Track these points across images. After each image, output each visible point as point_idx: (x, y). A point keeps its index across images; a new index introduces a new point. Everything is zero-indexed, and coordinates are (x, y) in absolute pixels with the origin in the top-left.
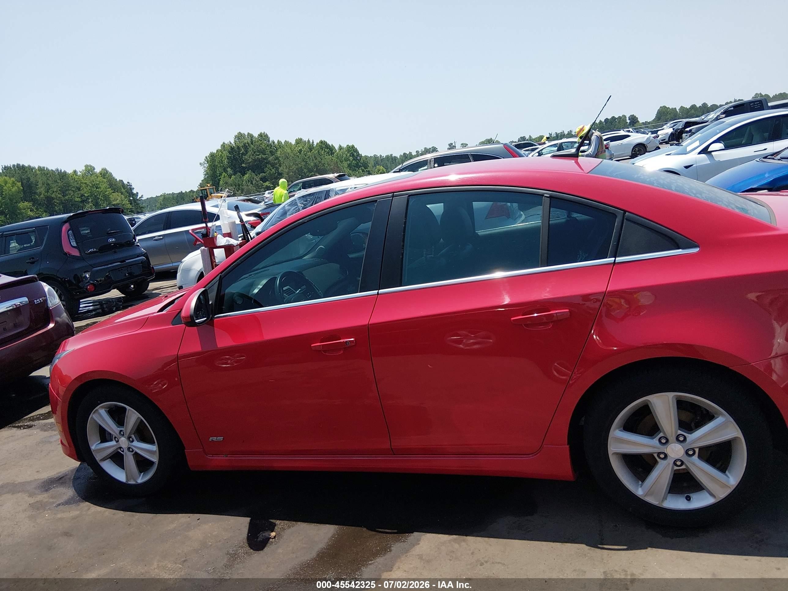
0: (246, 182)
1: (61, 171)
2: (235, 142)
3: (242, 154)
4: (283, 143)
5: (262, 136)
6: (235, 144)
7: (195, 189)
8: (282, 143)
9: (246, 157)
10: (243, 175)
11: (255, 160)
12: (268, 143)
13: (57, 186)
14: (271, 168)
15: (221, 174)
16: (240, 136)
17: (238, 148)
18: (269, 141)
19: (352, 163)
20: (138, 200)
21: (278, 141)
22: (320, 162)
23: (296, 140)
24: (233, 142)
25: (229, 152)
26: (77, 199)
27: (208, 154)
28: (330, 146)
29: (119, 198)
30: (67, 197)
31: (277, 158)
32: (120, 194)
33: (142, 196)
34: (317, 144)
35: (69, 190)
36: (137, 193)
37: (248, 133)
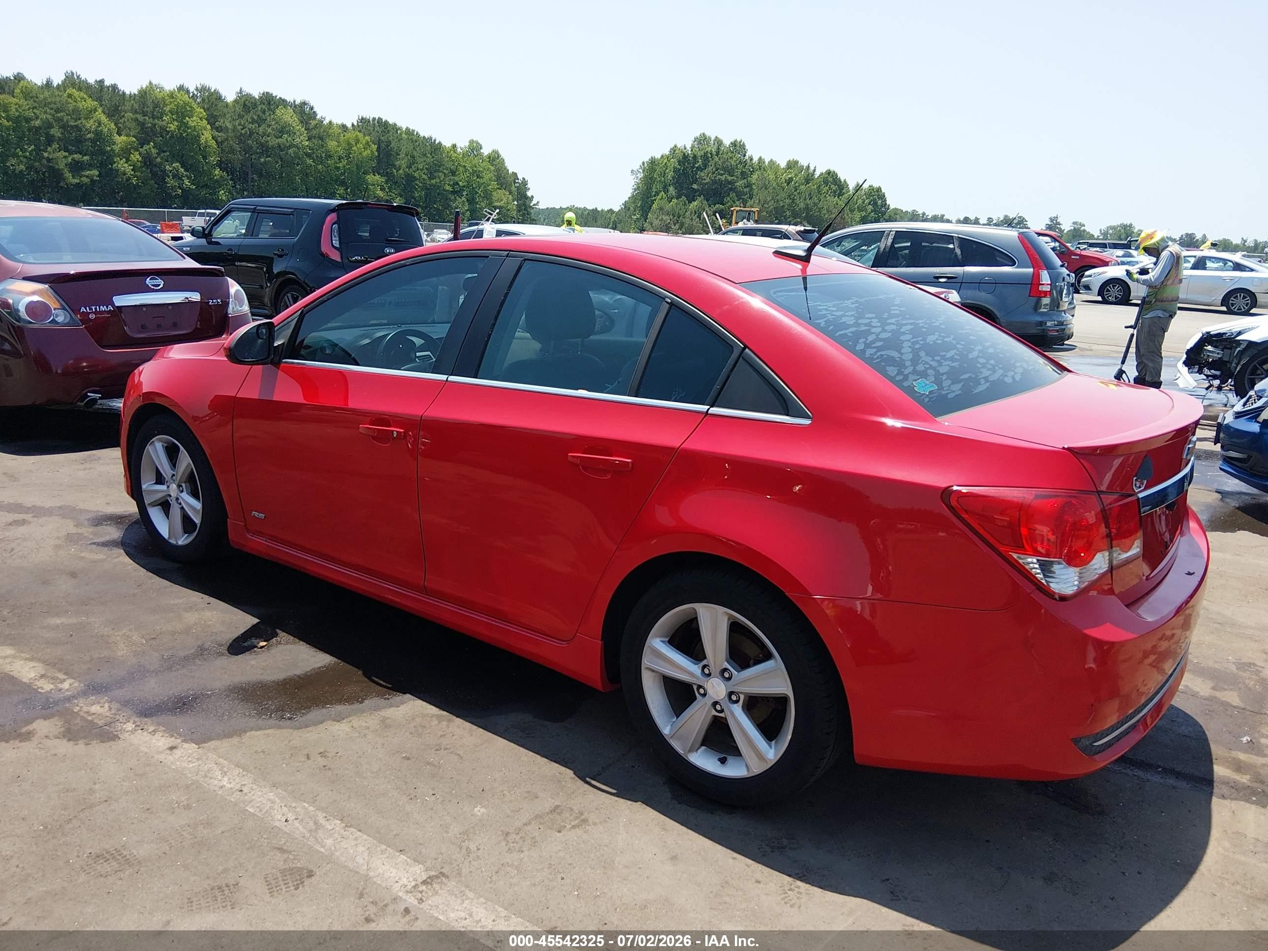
0: (691, 213)
1: (435, 140)
2: (692, 147)
3: (697, 168)
4: (767, 163)
5: (735, 146)
6: (692, 150)
7: (616, 209)
8: (764, 162)
9: (702, 174)
10: (690, 202)
11: (714, 182)
12: (742, 158)
13: (425, 161)
14: (736, 198)
15: (657, 194)
16: (702, 140)
17: (695, 157)
18: (745, 156)
19: (868, 215)
20: (530, 207)
21: (760, 158)
22: (815, 204)
23: (789, 162)
24: (689, 147)
25: (679, 162)
26: (448, 188)
27: (647, 159)
28: (841, 182)
29: (505, 200)
30: (433, 182)
31: (749, 185)
32: (508, 193)
33: (538, 202)
34: (821, 174)
35: (439, 171)
36: (532, 197)
37: (716, 137)
